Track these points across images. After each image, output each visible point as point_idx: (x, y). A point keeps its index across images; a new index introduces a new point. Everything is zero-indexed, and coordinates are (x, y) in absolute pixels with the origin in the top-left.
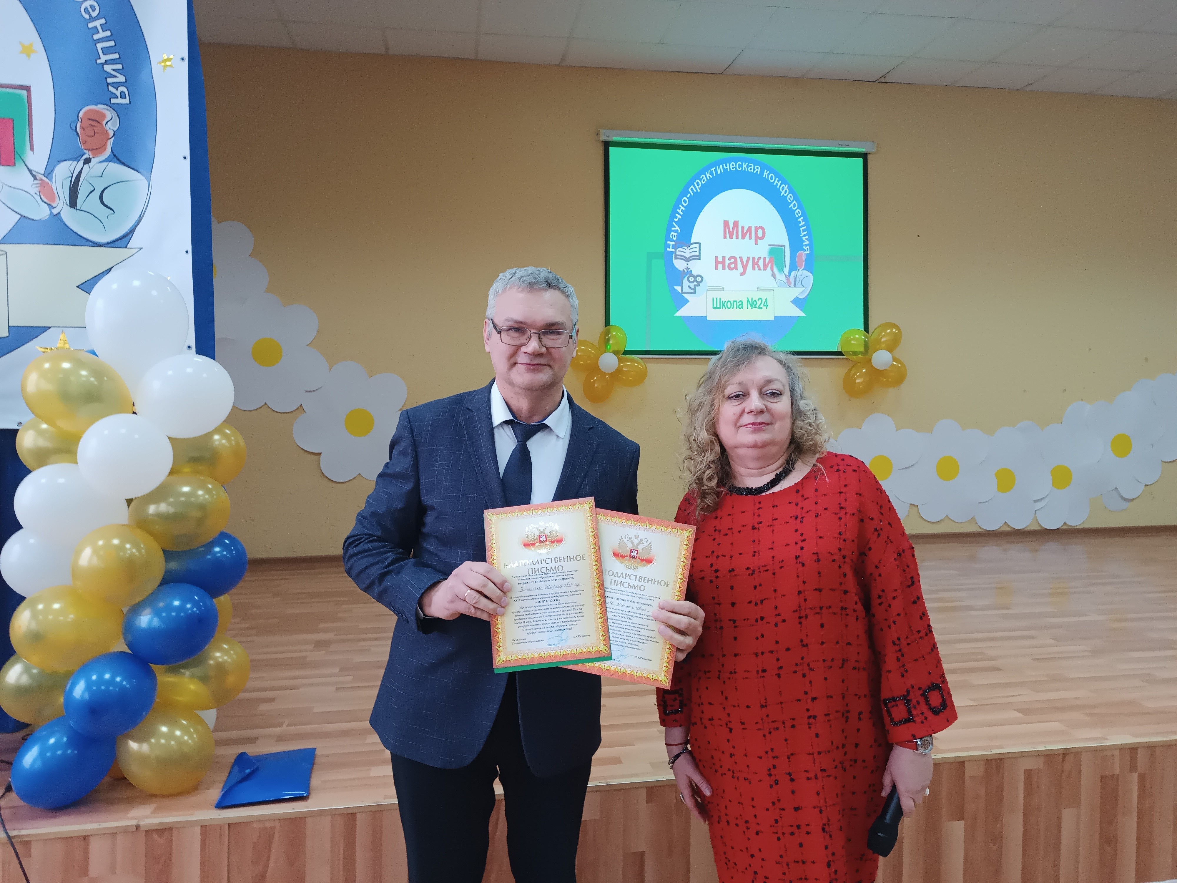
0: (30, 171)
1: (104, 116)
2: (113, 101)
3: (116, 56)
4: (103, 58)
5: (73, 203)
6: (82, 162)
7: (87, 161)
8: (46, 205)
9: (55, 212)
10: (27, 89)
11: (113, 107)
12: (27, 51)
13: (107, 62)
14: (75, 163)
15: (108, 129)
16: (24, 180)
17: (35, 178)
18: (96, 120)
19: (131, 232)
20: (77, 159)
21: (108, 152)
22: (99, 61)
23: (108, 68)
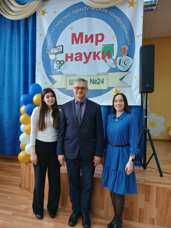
0: (113, 59)
1: (126, 47)
2: (128, 44)
3: (129, 36)
4: (127, 37)
5: (120, 64)
7: (123, 56)
8: (115, 65)
9: (117, 66)
10: (113, 45)
11: (127, 45)
12: (113, 38)
13: (127, 38)
15: (126, 50)
16: (112, 61)
18: (124, 48)
19: (129, 69)
20: (121, 56)
21: (126, 54)
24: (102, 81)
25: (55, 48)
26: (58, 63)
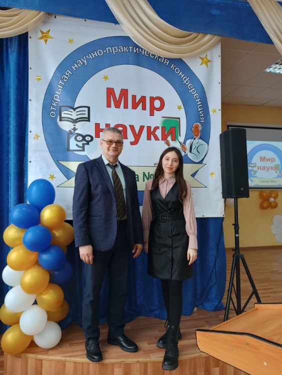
0: (180, 142)
1: (199, 126)
2: (201, 121)
3: (202, 109)
5: (191, 151)
7: (195, 139)
8: (184, 152)
9: (186, 154)
10: (179, 118)
11: (200, 123)
12: (179, 108)
15: (199, 129)
16: (178, 145)
17: (180, 144)
18: (197, 127)
19: (203, 159)
20: (192, 139)
21: (199, 136)
22: (198, 111)
23: (200, 112)
25: (72, 110)
26: (79, 138)
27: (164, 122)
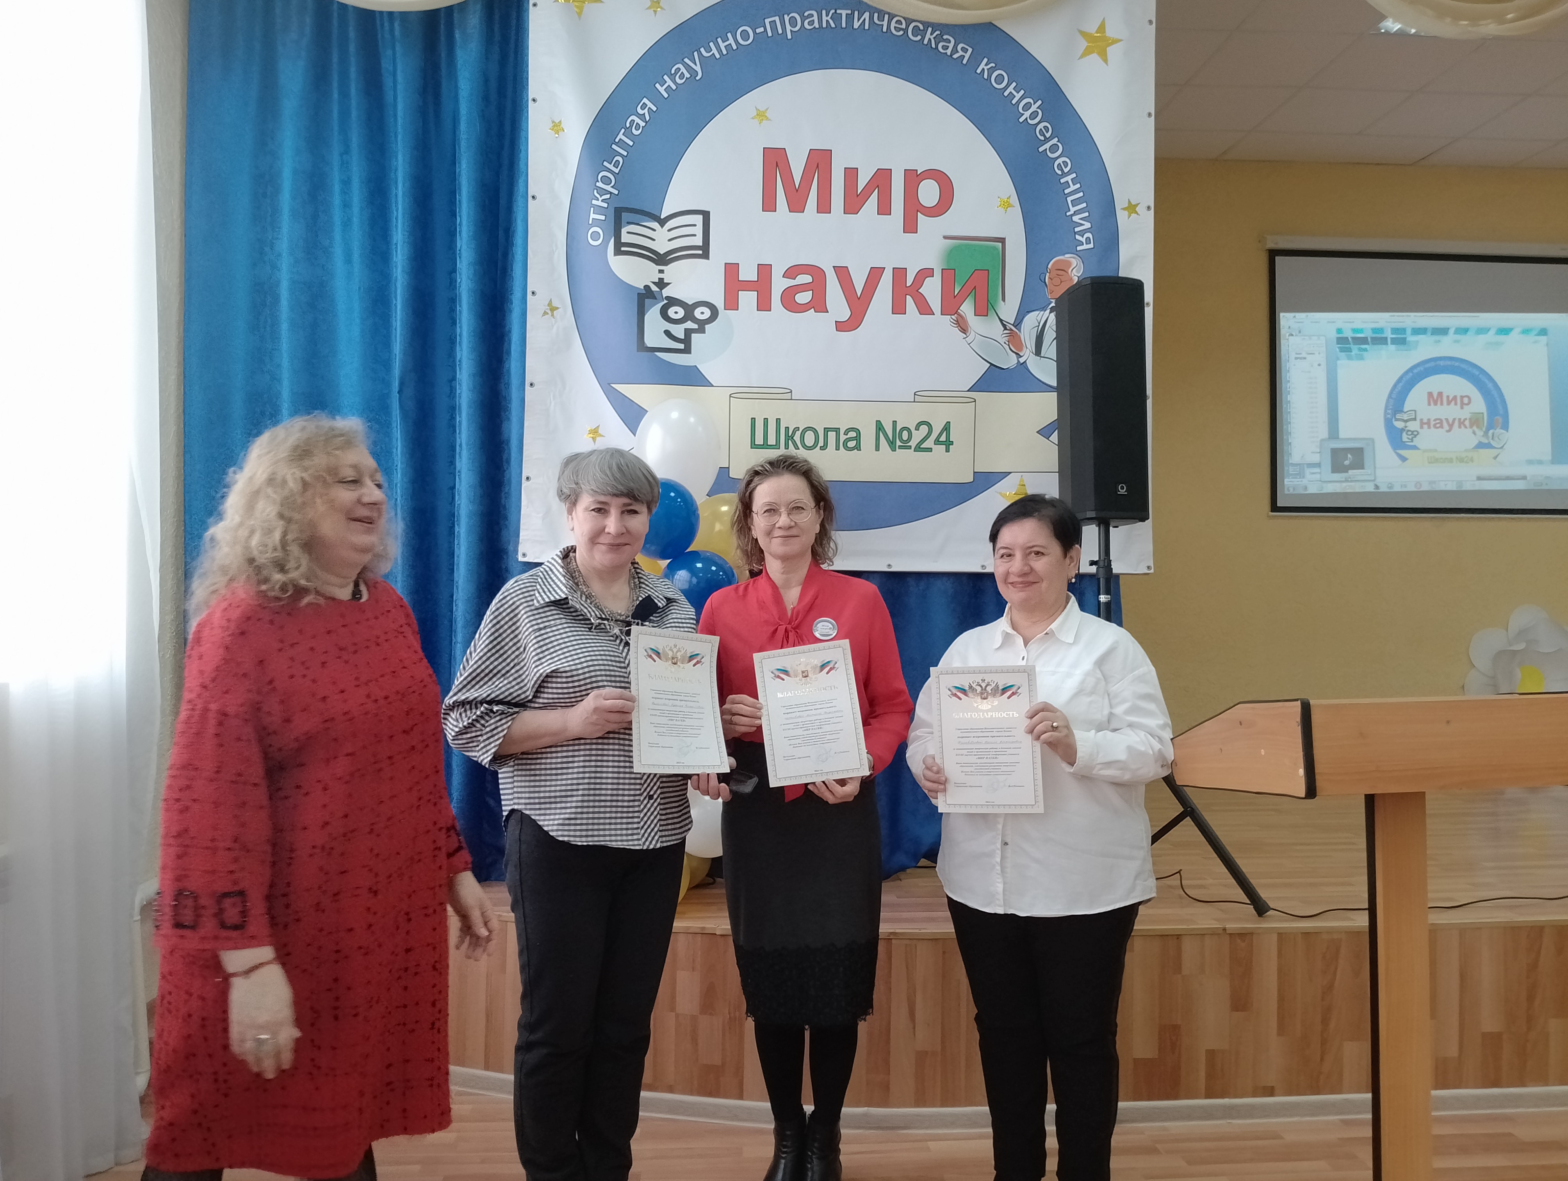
0: (1001, 320)
1: (1069, 264)
2: (1079, 248)
3: (1084, 205)
4: (1073, 210)
5: (1038, 352)
6: (1048, 311)
7: (1053, 310)
8: (1014, 355)
9: (1022, 360)
10: (1002, 241)
11: (1079, 254)
12: (1005, 204)
13: (1075, 213)
14: (1042, 312)
15: (1073, 275)
16: (997, 331)
17: (1004, 326)
18: (1063, 269)
20: (1044, 309)
22: (1068, 214)
23: (1076, 219)
24: (943, 438)
25: (654, 224)
26: (676, 312)
27: (951, 254)
